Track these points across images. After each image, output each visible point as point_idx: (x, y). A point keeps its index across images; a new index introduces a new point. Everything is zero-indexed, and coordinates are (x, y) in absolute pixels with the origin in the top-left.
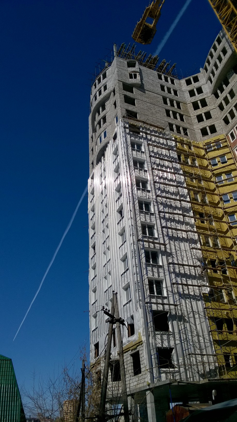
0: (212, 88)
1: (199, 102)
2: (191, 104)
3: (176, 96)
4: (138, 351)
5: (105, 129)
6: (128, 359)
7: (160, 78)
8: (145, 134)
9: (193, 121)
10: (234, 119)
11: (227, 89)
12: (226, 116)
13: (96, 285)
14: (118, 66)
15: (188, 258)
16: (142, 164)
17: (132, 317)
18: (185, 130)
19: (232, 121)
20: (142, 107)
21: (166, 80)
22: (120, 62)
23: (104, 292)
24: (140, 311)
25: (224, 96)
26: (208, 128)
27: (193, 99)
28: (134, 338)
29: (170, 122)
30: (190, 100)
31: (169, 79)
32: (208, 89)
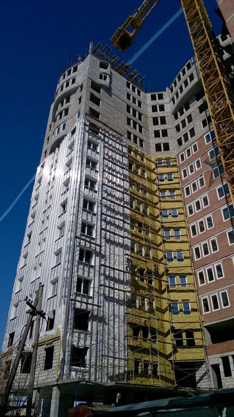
0: (174, 109)
1: (159, 118)
2: (152, 118)
3: (140, 108)
4: (53, 346)
5: (65, 122)
6: (42, 352)
7: (128, 86)
8: (103, 136)
9: (150, 135)
10: (187, 142)
11: (186, 113)
12: (181, 138)
13: (24, 274)
14: (90, 63)
15: (120, 263)
16: (94, 164)
17: (54, 312)
18: (141, 141)
19: (184, 144)
20: (106, 109)
21: (134, 90)
22: (94, 60)
23: (30, 283)
24: (64, 307)
25: (183, 119)
26: (162, 145)
27: (155, 115)
28: (53, 332)
29: (129, 130)
30: (151, 114)
31: (136, 89)
32: (169, 108)
